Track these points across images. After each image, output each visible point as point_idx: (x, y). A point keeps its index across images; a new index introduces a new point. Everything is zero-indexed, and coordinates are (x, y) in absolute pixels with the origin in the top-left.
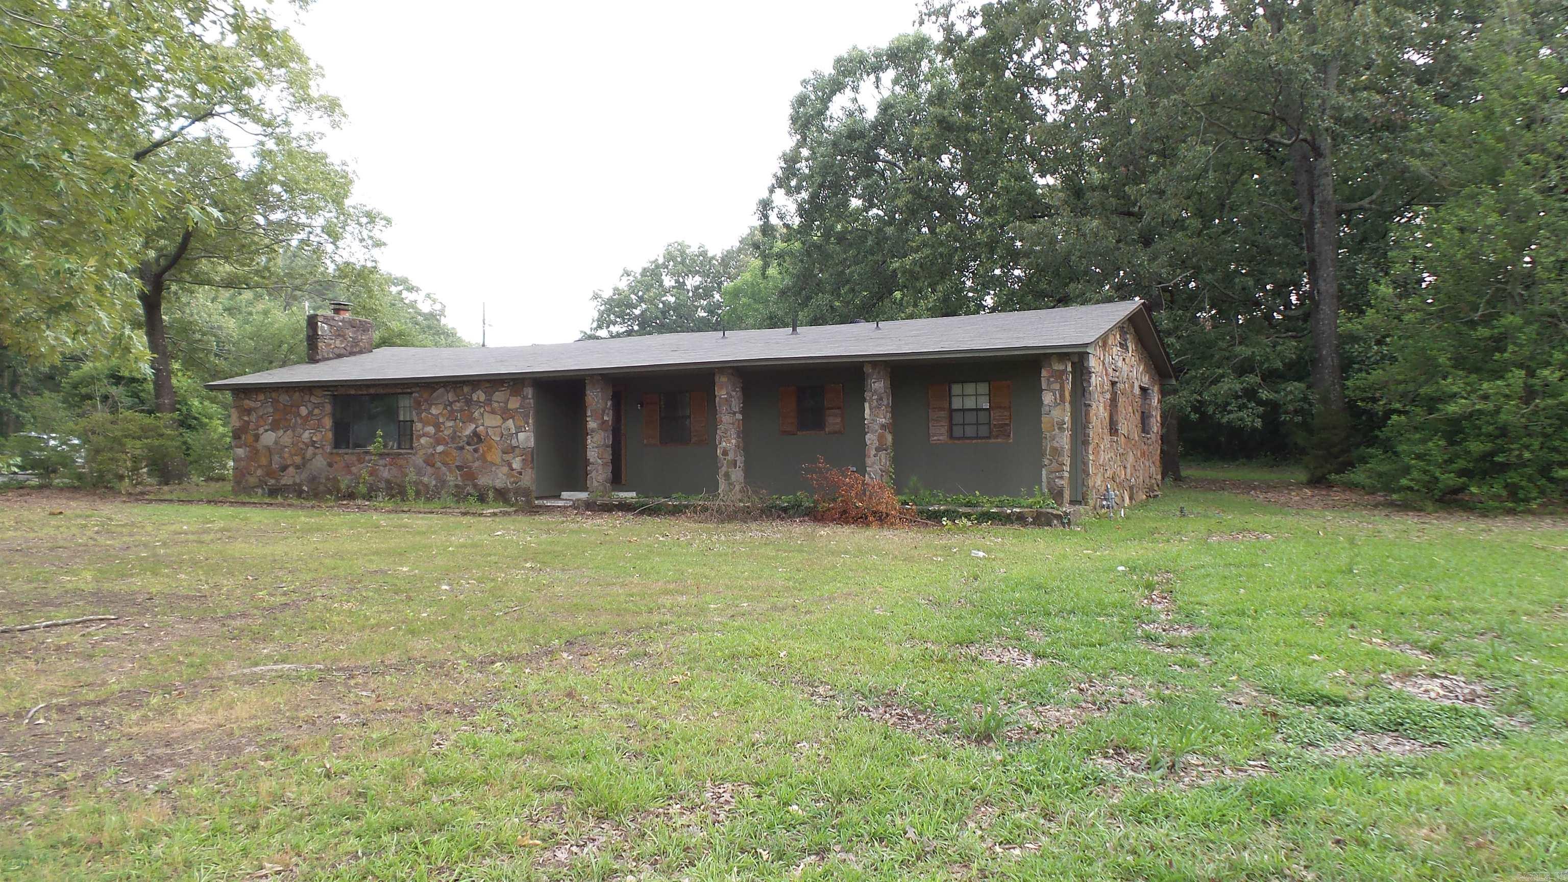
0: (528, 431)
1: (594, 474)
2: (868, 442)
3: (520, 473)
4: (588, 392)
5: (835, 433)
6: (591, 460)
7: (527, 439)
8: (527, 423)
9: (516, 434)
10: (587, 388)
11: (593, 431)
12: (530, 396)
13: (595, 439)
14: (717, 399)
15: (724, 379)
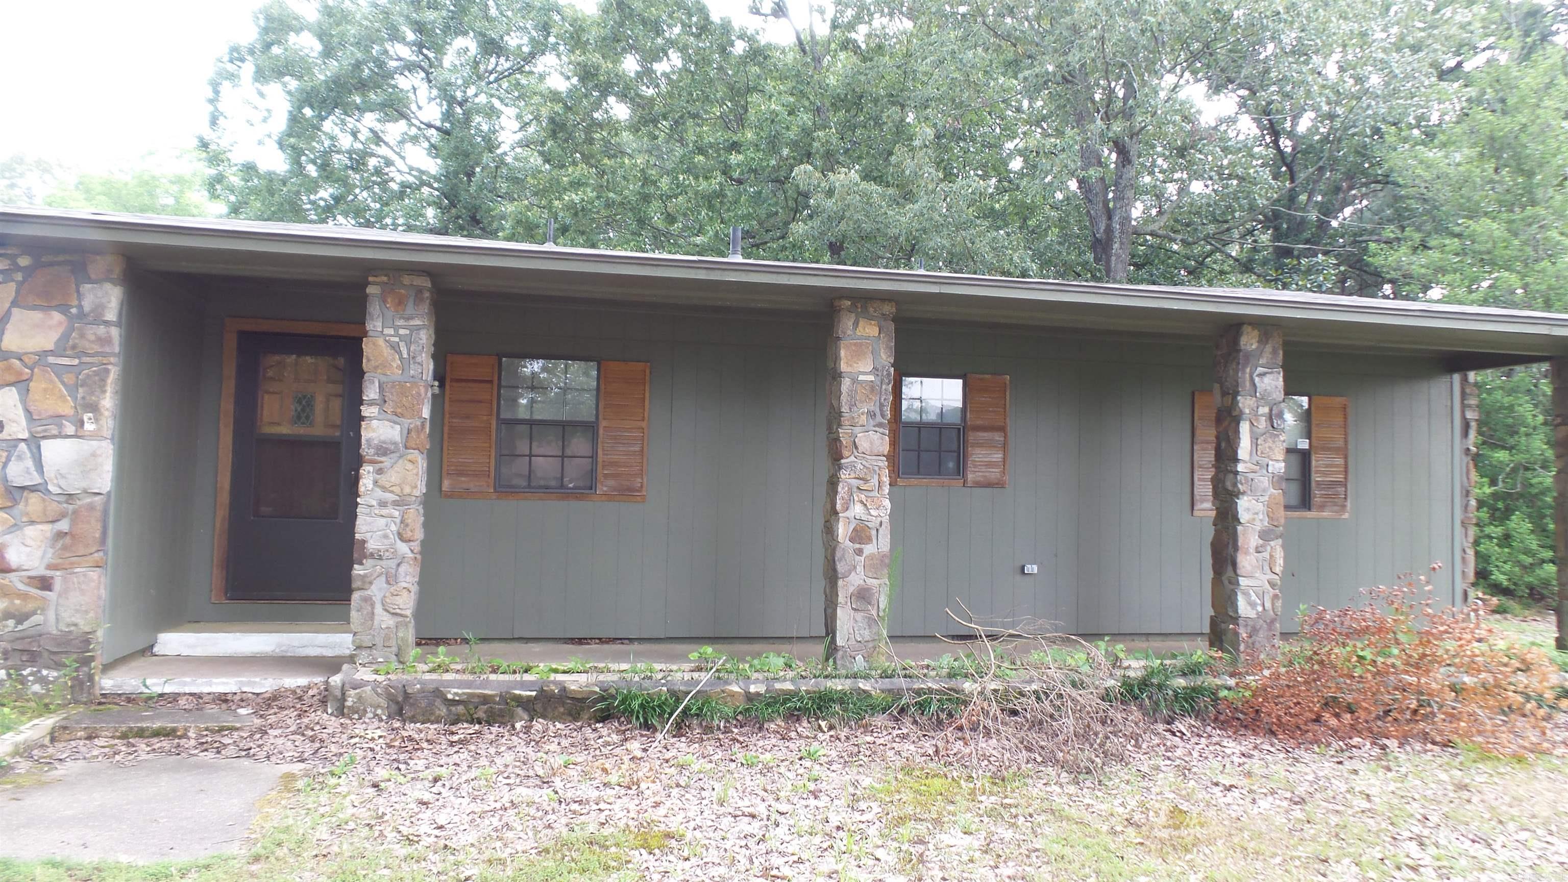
0: (94, 436)
1: (377, 590)
2: (1243, 516)
3: (45, 584)
4: (374, 325)
5: (988, 485)
6: (372, 545)
7: (87, 465)
8: (94, 408)
9: (34, 442)
10: (374, 308)
11: (383, 450)
12: (111, 315)
13: (392, 477)
14: (846, 384)
15: (869, 330)
